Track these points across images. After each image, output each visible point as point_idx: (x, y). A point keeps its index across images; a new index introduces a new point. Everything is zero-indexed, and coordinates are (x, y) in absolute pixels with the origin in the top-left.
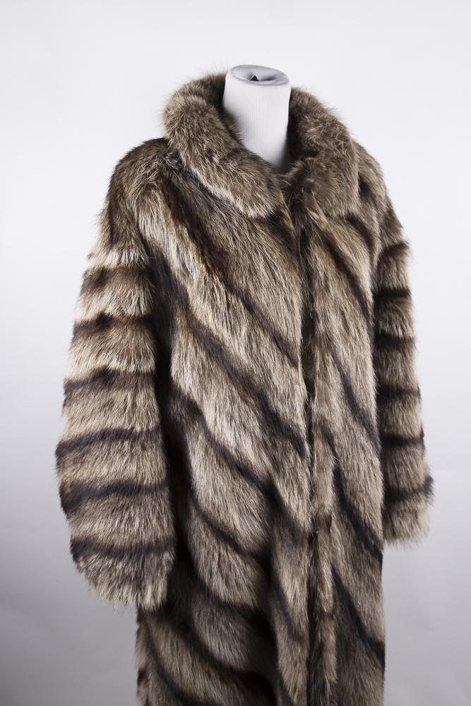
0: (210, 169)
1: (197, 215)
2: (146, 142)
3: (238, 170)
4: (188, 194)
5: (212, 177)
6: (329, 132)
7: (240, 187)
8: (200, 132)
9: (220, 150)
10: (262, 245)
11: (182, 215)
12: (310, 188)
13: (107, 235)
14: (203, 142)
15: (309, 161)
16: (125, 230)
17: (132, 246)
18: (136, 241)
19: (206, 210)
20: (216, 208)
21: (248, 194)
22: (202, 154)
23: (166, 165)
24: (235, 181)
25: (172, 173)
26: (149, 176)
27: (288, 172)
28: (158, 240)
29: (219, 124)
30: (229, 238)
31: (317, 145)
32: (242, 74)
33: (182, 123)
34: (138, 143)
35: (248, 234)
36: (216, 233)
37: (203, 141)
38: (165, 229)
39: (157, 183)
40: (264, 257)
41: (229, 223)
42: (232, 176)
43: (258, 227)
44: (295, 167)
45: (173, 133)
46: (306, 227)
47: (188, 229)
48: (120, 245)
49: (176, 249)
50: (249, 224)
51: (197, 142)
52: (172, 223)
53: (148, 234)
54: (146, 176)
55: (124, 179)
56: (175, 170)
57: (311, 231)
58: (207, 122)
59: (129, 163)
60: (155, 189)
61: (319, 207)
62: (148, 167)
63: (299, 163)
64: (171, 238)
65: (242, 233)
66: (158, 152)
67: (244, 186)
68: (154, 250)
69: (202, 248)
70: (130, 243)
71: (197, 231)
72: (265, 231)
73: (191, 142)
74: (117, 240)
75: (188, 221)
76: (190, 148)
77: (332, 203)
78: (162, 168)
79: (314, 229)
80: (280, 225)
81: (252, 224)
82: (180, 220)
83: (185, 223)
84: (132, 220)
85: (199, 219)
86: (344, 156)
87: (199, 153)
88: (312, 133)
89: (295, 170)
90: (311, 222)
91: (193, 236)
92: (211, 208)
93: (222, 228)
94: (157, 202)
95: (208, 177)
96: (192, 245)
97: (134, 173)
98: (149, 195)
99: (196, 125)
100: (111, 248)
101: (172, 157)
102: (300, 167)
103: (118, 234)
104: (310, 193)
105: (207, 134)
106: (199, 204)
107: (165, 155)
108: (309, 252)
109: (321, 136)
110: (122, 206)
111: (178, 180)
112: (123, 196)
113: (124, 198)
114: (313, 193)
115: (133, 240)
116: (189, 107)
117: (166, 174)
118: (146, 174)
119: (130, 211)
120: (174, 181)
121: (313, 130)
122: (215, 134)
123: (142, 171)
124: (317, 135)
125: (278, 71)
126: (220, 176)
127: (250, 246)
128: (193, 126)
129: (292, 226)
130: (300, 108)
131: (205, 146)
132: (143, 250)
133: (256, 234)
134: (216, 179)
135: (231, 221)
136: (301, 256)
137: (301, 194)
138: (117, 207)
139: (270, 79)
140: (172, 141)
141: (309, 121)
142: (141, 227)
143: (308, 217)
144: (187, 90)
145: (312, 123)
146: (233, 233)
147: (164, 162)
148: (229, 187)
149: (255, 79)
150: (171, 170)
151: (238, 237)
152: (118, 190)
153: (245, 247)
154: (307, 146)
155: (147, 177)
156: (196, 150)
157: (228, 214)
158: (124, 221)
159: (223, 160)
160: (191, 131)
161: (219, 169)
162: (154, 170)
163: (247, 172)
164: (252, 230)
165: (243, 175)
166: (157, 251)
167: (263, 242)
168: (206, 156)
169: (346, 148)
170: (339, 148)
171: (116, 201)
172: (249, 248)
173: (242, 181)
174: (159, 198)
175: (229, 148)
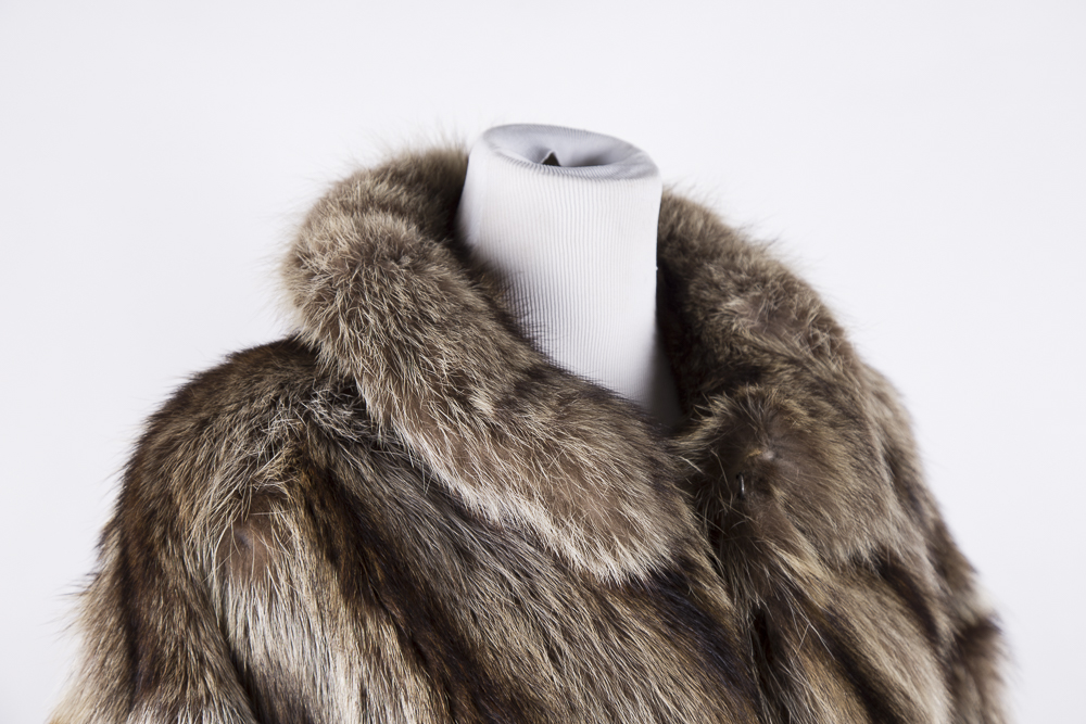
0: (469, 435)
1: (427, 583)
2: (237, 357)
3: (559, 436)
4: (393, 517)
5: (476, 462)
6: (786, 308)
7: (569, 488)
8: (419, 320)
9: (489, 375)
10: (641, 668)
11: (377, 584)
12: (764, 479)
13: (115, 662)
14: (433, 352)
15: (751, 395)
16: (182, 643)
17: (208, 695)
18: (220, 681)
19: (450, 564)
20: (481, 554)
21: (595, 509)
22: (437, 388)
23: (317, 428)
24: (554, 470)
25: (337, 447)
26: (263, 463)
27: (690, 431)
28: (293, 669)
29: (470, 296)
30: (536, 654)
31: (756, 347)
32: (517, 149)
33: (358, 293)
34: (209, 357)
35: (594, 636)
36: (494, 638)
37: (432, 347)
38: (318, 634)
39: (290, 485)
40: (656, 711)
41: (530, 603)
42: (540, 454)
43: (620, 608)
44: (709, 414)
45: (332, 325)
46: (769, 599)
47: (398, 629)
48: (167, 694)
49: (356, 698)
50: (594, 602)
51: (415, 349)
52: (343, 612)
53: (258, 652)
54: (253, 463)
55: (176, 478)
56: (345, 442)
57: (787, 613)
58: (434, 289)
59: (190, 424)
60: (284, 503)
61: (799, 534)
62: (255, 434)
63: (721, 404)
64: (340, 662)
65: (577, 634)
66: (282, 386)
67: (584, 483)
68: (279, 707)
69: (447, 689)
70: (201, 685)
71: (430, 636)
72: (647, 621)
73: (396, 355)
74: (153, 681)
75: (400, 603)
76: (393, 369)
77: (838, 521)
78: (303, 436)
79: (794, 605)
80: (691, 598)
81: (602, 601)
82: (370, 602)
83: (387, 612)
84: (203, 609)
85: (431, 595)
86: (835, 376)
87: (428, 388)
88: (738, 313)
89: (711, 423)
90: (782, 585)
91: (416, 654)
92: (465, 554)
93: (508, 620)
94: (289, 546)
95: (462, 459)
96: (413, 685)
97: (210, 455)
98: (264, 525)
99: (403, 298)
100: (131, 705)
101: (333, 402)
102: (724, 416)
103: (157, 658)
104: (768, 493)
105: (441, 327)
106: (429, 544)
107: (308, 396)
108: (786, 682)
109: (762, 320)
110: (168, 565)
111: (358, 472)
112: (174, 532)
113: (177, 538)
114: (779, 493)
115: (209, 677)
116: (373, 248)
117: (318, 455)
118: (253, 458)
119: (197, 578)
120: (345, 476)
121: (735, 303)
122: (466, 325)
123: (236, 449)
124: (752, 318)
125: (614, 139)
126: (505, 457)
127: (605, 676)
128: (396, 301)
129: (724, 600)
130: (682, 241)
131: (443, 364)
132: (245, 706)
133: (622, 635)
134: (488, 465)
135: (534, 594)
136: (761, 696)
137: (740, 496)
138: (152, 568)
139: (592, 161)
140: (327, 351)
141: (716, 277)
142: (235, 631)
143: (774, 570)
144: (356, 196)
145: (730, 284)
146: (546, 635)
147: (308, 416)
148: (535, 487)
149: (552, 161)
150: (330, 440)
151: (565, 647)
152: (154, 512)
153: (589, 678)
154: (728, 350)
155: (254, 468)
156: (414, 376)
157: (524, 574)
158: (179, 615)
159: (505, 404)
160: (390, 320)
161: (496, 434)
162: (279, 444)
163: (587, 440)
164: (608, 620)
165: (577, 448)
166: (290, 708)
167: (647, 657)
168: (452, 394)
169: (839, 353)
170: (818, 352)
171: (151, 547)
172: (604, 682)
173: (575, 469)
174: (296, 535)
175: (511, 366)
